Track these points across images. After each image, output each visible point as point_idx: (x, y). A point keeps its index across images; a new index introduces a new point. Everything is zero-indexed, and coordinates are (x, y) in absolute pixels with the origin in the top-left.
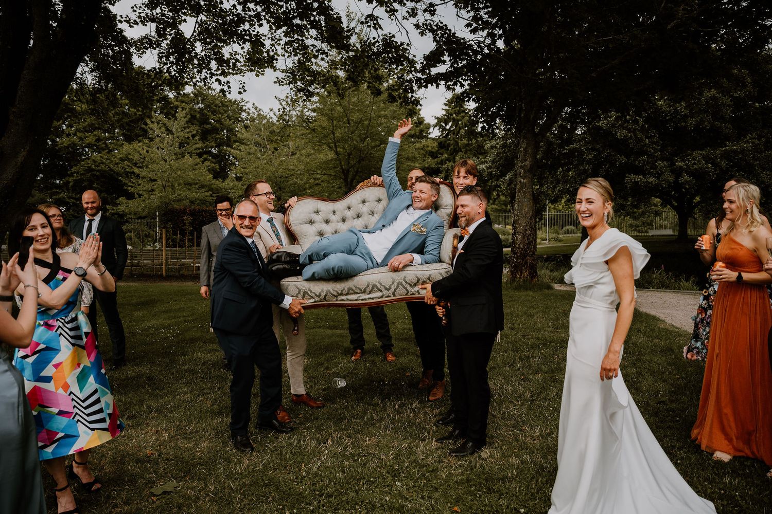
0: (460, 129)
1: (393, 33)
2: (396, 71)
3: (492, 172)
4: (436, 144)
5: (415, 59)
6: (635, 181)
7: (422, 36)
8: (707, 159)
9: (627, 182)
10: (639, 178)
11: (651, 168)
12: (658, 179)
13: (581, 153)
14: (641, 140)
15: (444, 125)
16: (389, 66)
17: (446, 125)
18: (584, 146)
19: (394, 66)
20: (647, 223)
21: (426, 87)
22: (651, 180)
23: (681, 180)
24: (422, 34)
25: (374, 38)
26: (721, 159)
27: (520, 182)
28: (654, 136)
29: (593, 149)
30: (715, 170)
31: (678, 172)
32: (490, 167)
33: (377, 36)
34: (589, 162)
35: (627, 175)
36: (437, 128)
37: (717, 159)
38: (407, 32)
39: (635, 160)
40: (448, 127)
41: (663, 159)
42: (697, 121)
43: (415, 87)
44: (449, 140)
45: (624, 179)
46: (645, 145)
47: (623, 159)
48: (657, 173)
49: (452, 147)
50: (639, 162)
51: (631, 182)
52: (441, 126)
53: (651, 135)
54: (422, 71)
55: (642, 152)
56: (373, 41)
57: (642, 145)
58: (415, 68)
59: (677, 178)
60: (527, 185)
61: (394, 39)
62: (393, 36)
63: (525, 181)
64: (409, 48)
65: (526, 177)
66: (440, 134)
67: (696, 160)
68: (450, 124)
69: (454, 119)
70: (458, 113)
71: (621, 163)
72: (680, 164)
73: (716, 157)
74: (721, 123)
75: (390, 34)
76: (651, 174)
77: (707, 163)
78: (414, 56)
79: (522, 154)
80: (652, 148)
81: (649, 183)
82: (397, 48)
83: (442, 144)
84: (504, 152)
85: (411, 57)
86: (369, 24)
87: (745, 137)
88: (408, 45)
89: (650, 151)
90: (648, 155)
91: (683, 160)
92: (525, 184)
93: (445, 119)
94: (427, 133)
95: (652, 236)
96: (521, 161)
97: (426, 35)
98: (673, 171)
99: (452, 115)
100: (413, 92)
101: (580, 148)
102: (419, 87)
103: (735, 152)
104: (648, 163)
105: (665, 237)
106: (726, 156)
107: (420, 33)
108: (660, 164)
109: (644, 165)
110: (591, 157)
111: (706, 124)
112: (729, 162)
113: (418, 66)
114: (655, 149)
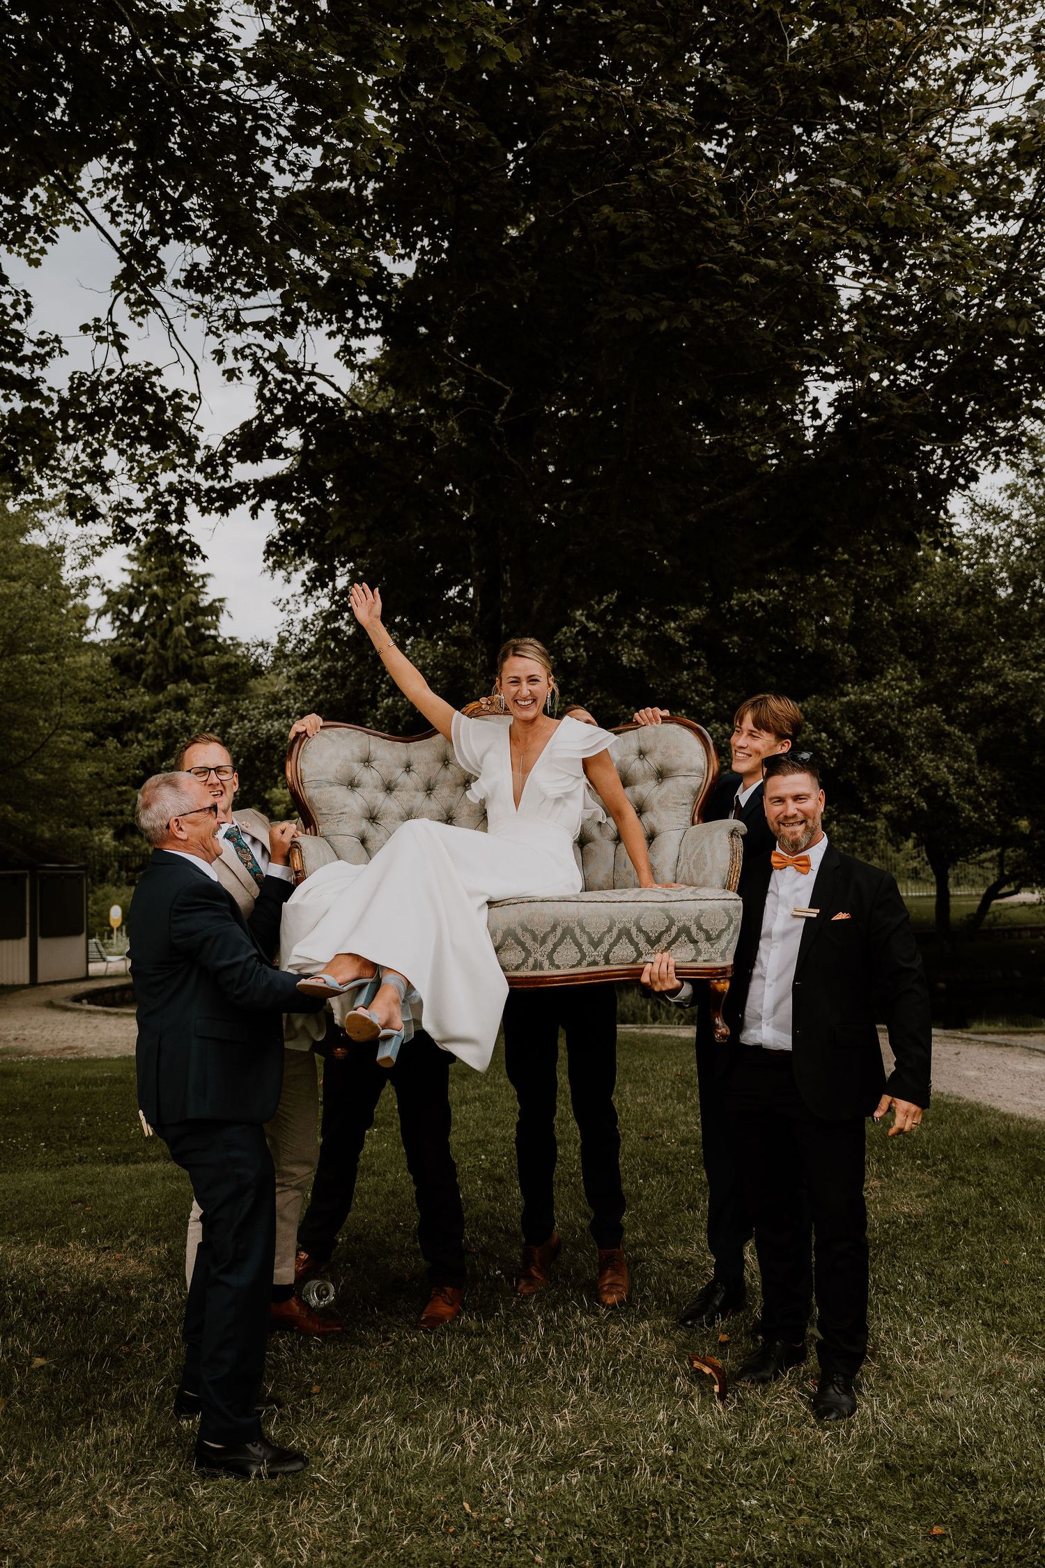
1: (157, 364)
2: (148, 463)
4: (105, 661)
5: (199, 434)
7: (229, 379)
16: (130, 445)
19: (145, 449)
21: (223, 511)
24: (231, 374)
25: (110, 372)
28: (699, 664)
30: (834, 747)
33: (117, 367)
37: (833, 720)
38: (196, 367)
40: (135, 618)
43: (192, 509)
49: (150, 671)
52: (117, 614)
54: (208, 466)
56: (105, 378)
57: (673, 684)
58: (193, 459)
61: (154, 379)
62: (158, 372)
64: (195, 405)
66: (114, 635)
69: (153, 597)
73: (832, 716)
74: (835, 643)
75: (148, 364)
78: (199, 428)
80: (696, 691)
82: (162, 401)
83: (123, 662)
85: (191, 428)
86: (104, 333)
87: (883, 676)
88: (193, 398)
89: (692, 699)
93: (129, 597)
94: (80, 629)
97: (239, 379)
99: (147, 585)
100: (181, 517)
102: (204, 511)
103: (866, 706)
106: (854, 714)
107: (225, 372)
111: (807, 641)
112: (859, 729)
113: (199, 456)
114: (703, 693)
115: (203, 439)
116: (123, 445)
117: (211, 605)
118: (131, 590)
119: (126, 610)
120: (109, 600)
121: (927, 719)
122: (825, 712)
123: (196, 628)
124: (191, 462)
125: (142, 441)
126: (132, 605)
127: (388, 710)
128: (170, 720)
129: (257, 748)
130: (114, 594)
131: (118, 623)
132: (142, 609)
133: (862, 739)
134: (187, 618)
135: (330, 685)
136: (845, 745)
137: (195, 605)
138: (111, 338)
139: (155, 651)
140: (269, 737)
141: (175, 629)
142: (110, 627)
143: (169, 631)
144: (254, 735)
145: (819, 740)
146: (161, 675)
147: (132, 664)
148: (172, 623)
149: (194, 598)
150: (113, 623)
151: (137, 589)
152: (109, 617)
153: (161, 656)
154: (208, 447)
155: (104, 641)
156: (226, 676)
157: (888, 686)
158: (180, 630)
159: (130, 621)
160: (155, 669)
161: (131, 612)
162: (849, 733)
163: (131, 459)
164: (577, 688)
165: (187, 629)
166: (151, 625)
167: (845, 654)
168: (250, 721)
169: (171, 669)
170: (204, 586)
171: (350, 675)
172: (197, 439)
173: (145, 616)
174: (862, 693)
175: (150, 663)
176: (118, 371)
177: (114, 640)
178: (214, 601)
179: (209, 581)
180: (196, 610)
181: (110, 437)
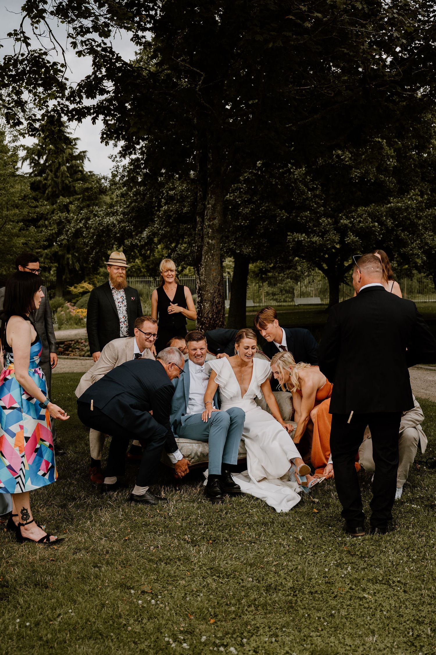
2: (42, 96)
5: (66, 82)
6: (298, 241)
7: (79, 56)
9: (289, 242)
10: (302, 237)
11: (314, 226)
12: (323, 239)
14: (303, 193)
16: (34, 88)
18: (239, 197)
20: (286, 291)
21: (79, 120)
22: (315, 239)
23: (347, 240)
24: (80, 54)
27: (208, 243)
28: (317, 188)
29: (250, 202)
30: (382, 230)
31: (343, 231)
34: (245, 218)
35: (289, 233)
37: (382, 216)
38: (63, 51)
39: (297, 216)
40: (42, 161)
41: (326, 215)
42: (362, 173)
43: (64, 119)
45: (286, 239)
46: (307, 199)
47: (284, 215)
48: (321, 231)
50: (302, 219)
51: (294, 240)
52: (32, 160)
53: (313, 187)
54: (71, 98)
55: (305, 207)
57: (304, 199)
60: (216, 247)
62: (45, 53)
63: (214, 242)
64: (63, 69)
65: (214, 237)
67: (361, 218)
71: (281, 218)
72: (344, 221)
73: (381, 214)
74: (385, 177)
76: (314, 232)
78: (67, 79)
79: (210, 211)
80: (315, 202)
81: (313, 243)
82: (48, 67)
83: (35, 185)
85: (62, 80)
87: (409, 193)
88: (62, 66)
89: (313, 206)
90: (310, 210)
92: (214, 245)
95: (298, 305)
96: (209, 220)
97: (84, 56)
98: (338, 230)
102: (70, 120)
103: (399, 209)
104: (311, 219)
105: (312, 307)
106: (393, 213)
107: (77, 53)
108: (324, 221)
109: (307, 222)
110: (247, 210)
111: (371, 176)
112: (395, 219)
113: (67, 92)
114: (318, 203)
115: (68, 84)
116: (31, 88)
117: (79, 154)
118: (39, 147)
119: (36, 158)
120: (27, 153)
121: (430, 215)
122: (378, 212)
123: (72, 166)
124: (64, 95)
125: (39, 85)
126: (40, 155)
127: (165, 211)
128: (60, 217)
129: (102, 230)
130: (31, 149)
131: (33, 165)
132: (45, 157)
133: (397, 226)
134: (68, 161)
135: (137, 199)
136: (387, 228)
137: (71, 155)
138: (22, 39)
139: (52, 179)
140: (108, 226)
141: (62, 168)
142: (29, 167)
143: (59, 168)
144: (100, 224)
145: (374, 226)
146: (56, 191)
147: (41, 186)
148: (60, 165)
149: (70, 151)
150: (30, 164)
151: (41, 146)
152: (28, 161)
153: (55, 182)
154: (70, 88)
155: (27, 174)
156: (86, 194)
157: (411, 199)
158: (64, 168)
159: (39, 163)
160: (52, 188)
161: (39, 158)
162: (389, 222)
163: (35, 94)
164: (257, 201)
165: (67, 167)
166: (50, 165)
167: (391, 182)
168: (99, 217)
169: (60, 188)
170: (75, 144)
171: (147, 194)
172: (65, 84)
173: (46, 161)
174: (398, 202)
175: (50, 185)
176: (26, 54)
177: (31, 173)
178: (81, 152)
179: (78, 142)
180: (73, 158)
181: (24, 84)
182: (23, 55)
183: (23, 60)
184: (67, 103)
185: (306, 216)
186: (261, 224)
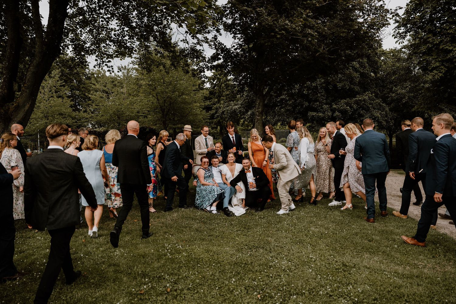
0: (222, 84)
3: (241, 110)
4: (208, 92)
6: (312, 115)
8: (347, 104)
9: (309, 116)
10: (314, 114)
11: (320, 109)
12: (324, 114)
13: (286, 101)
15: (212, 81)
16: (193, 59)
17: (213, 81)
22: (320, 114)
23: (335, 115)
26: (354, 104)
27: (257, 118)
30: (351, 110)
32: (240, 108)
34: (290, 105)
35: (309, 112)
36: (208, 83)
39: (313, 104)
40: (215, 83)
41: (326, 104)
42: (342, 85)
43: (206, 70)
44: (216, 90)
46: (318, 97)
47: (307, 104)
48: (324, 111)
49: (217, 94)
50: (315, 106)
52: (211, 82)
54: (209, 62)
55: (316, 101)
57: (316, 97)
58: (206, 60)
59: (333, 114)
64: (203, 52)
66: (210, 86)
67: (342, 105)
68: (216, 81)
69: (218, 78)
70: (220, 75)
71: (306, 106)
72: (334, 106)
73: (352, 103)
76: (320, 111)
77: (347, 106)
78: (205, 55)
79: (258, 105)
80: (321, 98)
81: (320, 116)
82: (197, 51)
83: (212, 92)
84: (247, 99)
85: (204, 55)
87: (365, 93)
88: (203, 50)
89: (320, 100)
90: (319, 102)
91: (336, 104)
92: (259, 119)
93: (213, 78)
94: (203, 86)
96: (257, 109)
98: (331, 110)
99: (217, 76)
100: (204, 72)
101: (286, 98)
102: (207, 70)
103: (360, 100)
104: (319, 106)
108: (325, 107)
109: (317, 107)
110: (291, 102)
112: (358, 105)
113: (207, 60)
114: (323, 99)
115: (206, 57)
117: (230, 79)
122: (350, 102)
124: (205, 61)
129: (232, 112)
144: (232, 109)
147: (214, 92)
153: (219, 91)
166: (218, 84)
167: (357, 88)
169: (221, 93)
175: (217, 92)
180: (227, 80)
182: (187, 48)
183: (187, 50)
184: (207, 64)
185: (317, 105)
186: (297, 108)
